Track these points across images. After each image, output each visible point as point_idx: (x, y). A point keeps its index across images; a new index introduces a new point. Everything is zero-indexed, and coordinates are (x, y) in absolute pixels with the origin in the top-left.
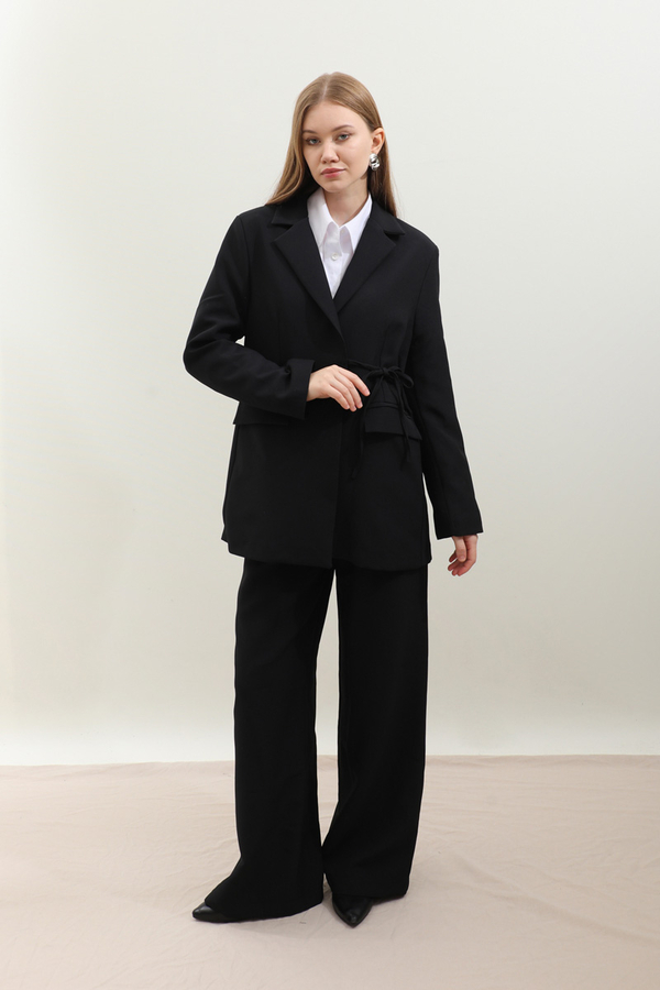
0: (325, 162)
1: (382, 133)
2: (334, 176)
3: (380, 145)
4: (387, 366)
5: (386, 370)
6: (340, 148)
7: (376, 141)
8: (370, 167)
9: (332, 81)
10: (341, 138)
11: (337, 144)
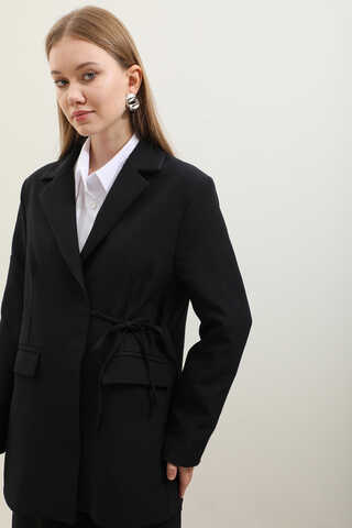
0: (72, 105)
1: (139, 71)
2: (83, 119)
3: (138, 84)
4: (130, 320)
5: (129, 323)
6: (88, 88)
7: (132, 81)
8: (128, 108)
9: (77, 19)
10: (87, 78)
11: (83, 84)
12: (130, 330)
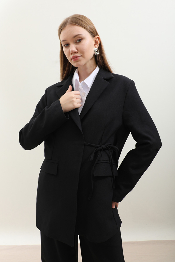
1: (98, 38)
2: (77, 59)
7: (96, 42)
10: (78, 41)
11: (76, 44)
12: (104, 150)
